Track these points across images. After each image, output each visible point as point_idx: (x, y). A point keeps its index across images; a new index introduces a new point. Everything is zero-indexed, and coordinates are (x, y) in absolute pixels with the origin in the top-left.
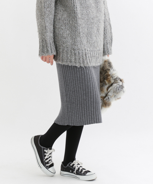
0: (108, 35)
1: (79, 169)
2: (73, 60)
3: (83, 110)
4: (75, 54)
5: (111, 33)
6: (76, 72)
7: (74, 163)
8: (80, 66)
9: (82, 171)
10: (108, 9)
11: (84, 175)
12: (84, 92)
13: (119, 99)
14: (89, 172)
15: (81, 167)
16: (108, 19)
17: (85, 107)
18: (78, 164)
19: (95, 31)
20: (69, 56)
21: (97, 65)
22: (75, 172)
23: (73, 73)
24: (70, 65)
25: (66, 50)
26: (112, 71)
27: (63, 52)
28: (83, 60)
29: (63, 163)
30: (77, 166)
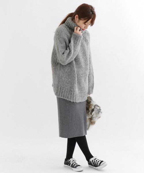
0: (91, 82)
1: (73, 164)
2: (69, 97)
3: (69, 129)
4: (71, 94)
5: (93, 81)
6: (66, 106)
7: (70, 160)
8: (73, 102)
9: (74, 165)
10: (93, 66)
11: (76, 168)
12: (71, 118)
13: (99, 118)
14: (80, 166)
15: (75, 162)
16: (92, 73)
17: (71, 127)
18: (74, 161)
19: (83, 81)
20: (68, 94)
21: (83, 101)
22: (71, 165)
23: (65, 106)
24: (67, 100)
25: (67, 90)
26: (92, 102)
27: (65, 92)
28: (76, 98)
29: (65, 159)
30: (72, 162)
